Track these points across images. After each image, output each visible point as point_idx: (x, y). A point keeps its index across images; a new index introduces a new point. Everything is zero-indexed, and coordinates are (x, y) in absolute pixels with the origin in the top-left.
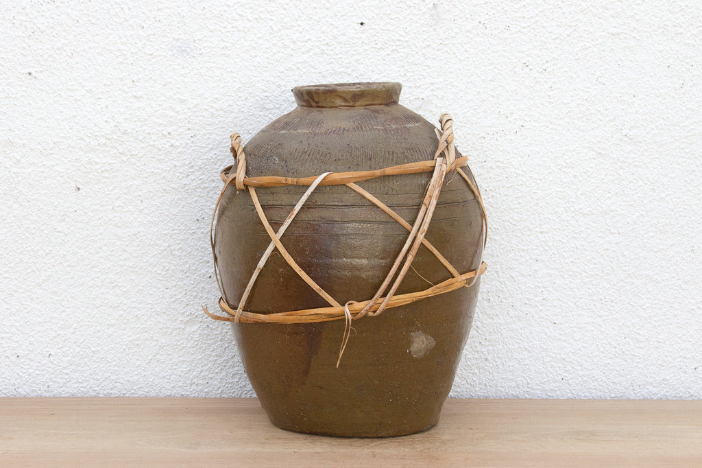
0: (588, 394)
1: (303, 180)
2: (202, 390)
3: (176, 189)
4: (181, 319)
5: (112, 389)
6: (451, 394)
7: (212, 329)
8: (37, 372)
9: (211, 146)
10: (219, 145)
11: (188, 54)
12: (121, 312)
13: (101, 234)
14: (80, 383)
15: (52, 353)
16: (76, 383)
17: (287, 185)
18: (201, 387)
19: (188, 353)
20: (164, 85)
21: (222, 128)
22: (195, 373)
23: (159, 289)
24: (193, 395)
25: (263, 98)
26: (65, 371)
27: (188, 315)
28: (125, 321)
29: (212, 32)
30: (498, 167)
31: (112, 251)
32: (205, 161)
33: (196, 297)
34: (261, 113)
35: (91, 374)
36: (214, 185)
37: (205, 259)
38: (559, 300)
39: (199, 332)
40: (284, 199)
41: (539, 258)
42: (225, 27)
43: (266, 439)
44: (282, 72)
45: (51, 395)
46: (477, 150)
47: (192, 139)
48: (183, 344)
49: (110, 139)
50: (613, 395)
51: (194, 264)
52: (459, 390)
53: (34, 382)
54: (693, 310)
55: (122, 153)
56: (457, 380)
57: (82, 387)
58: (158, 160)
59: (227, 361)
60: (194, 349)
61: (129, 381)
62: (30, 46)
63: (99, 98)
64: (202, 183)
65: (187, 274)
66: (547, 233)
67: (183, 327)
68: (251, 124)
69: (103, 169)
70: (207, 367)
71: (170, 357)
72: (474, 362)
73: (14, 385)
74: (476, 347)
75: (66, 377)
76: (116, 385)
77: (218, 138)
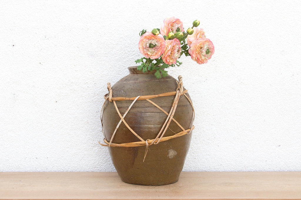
0: (230, 170)
1: (132, 99)
2: (99, 169)
3: (90, 102)
4: (91, 145)
5: (68, 169)
6: (183, 170)
7: (102, 149)
8: (43, 163)
9: (101, 87)
11: (93, 56)
12: (71, 143)
13: (64, 117)
14: (58, 167)
15: (48, 157)
16: (56, 167)
17: (126, 100)
18: (98, 168)
19: (94, 157)
20: (85, 67)
21: (104, 81)
22: (96, 164)
23: (84, 135)
24: (96, 171)
25: (119, 71)
26: (52, 163)
27: (94, 144)
28: (73, 146)
29: (101, 48)
30: (198, 93)
31: (68, 123)
32: (99, 92)
33: (96, 138)
34: (118, 76)
35: (61, 164)
36: (102, 100)
37: (99, 125)
38: (220, 138)
39: (98, 150)
40: (125, 105)
41: (213, 124)
42: (106, 47)
43: (120, 186)
44: (125, 62)
45: (48, 171)
46: (191, 88)
47: (95, 85)
48: (92, 154)
49: (67, 85)
50: (238, 170)
51: (95, 127)
52: (186, 169)
53: (42, 167)
54: (265, 141)
55: (71, 90)
56: (185, 165)
58: (83, 92)
59: (107, 160)
60: (96, 155)
61: (74, 166)
62: (40, 54)
63: (64, 71)
64: (98, 100)
65: (93, 130)
66: (215, 115)
67: (92, 148)
68: (115, 79)
69: (65, 95)
70: (100, 162)
71: (88, 158)
72: (191, 159)
73: (36, 168)
74: (191, 154)
75: (53, 165)
76: (70, 168)
77: (103, 84)
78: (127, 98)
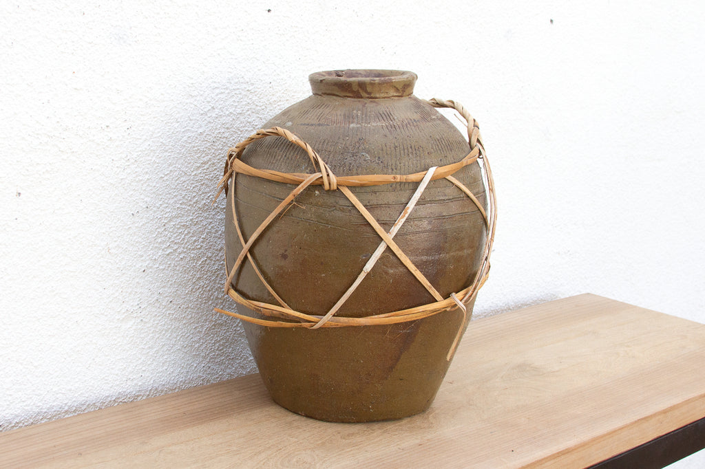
1: (414, 177)
2: (136, 384)
4: (117, 317)
5: (54, 401)
7: (146, 323)
9: (145, 137)
10: (152, 135)
11: (124, 42)
12: (62, 320)
13: (42, 241)
14: (25, 401)
16: (19, 402)
18: (135, 382)
19: (124, 350)
20: (103, 76)
21: (154, 118)
22: (130, 369)
23: (97, 290)
24: (129, 391)
25: (190, 85)
27: (124, 313)
29: (147, 18)
31: (53, 258)
32: (140, 153)
33: (131, 293)
34: (188, 101)
35: (34, 391)
36: (147, 177)
37: (139, 253)
39: (134, 327)
40: (391, 197)
42: (158, 14)
44: (205, 59)
47: (128, 131)
48: (119, 342)
49: (52, 137)
51: (129, 260)
55: (62, 152)
57: (26, 406)
58: (97, 156)
59: (157, 352)
60: (129, 346)
61: (70, 390)
63: (40, 92)
64: (137, 176)
65: (123, 271)
67: (120, 325)
68: (179, 113)
69: (44, 170)
71: (108, 358)
75: (10, 398)
76: (58, 396)
77: (151, 129)
78: (389, 178)
